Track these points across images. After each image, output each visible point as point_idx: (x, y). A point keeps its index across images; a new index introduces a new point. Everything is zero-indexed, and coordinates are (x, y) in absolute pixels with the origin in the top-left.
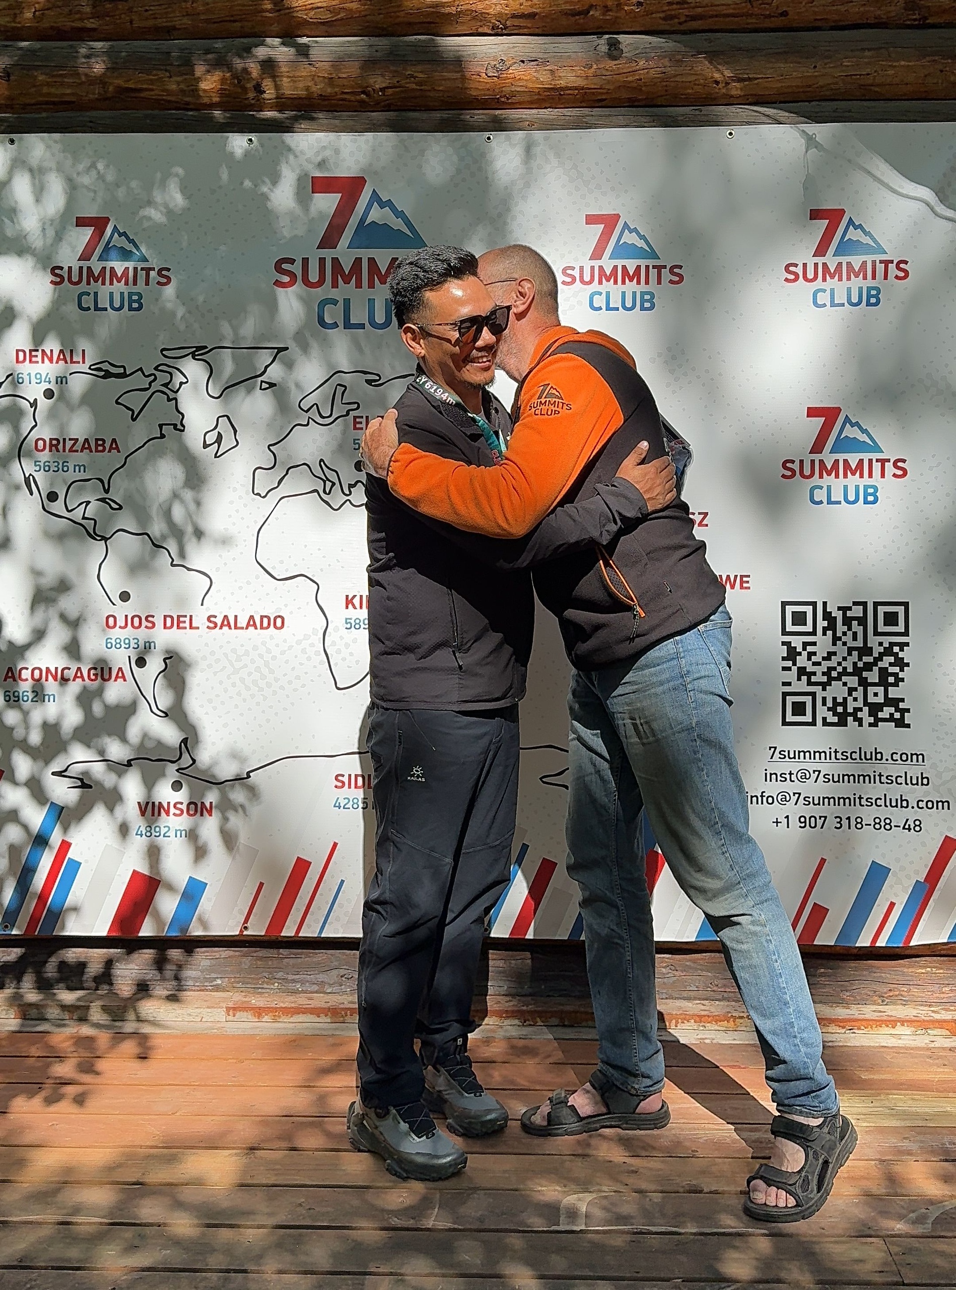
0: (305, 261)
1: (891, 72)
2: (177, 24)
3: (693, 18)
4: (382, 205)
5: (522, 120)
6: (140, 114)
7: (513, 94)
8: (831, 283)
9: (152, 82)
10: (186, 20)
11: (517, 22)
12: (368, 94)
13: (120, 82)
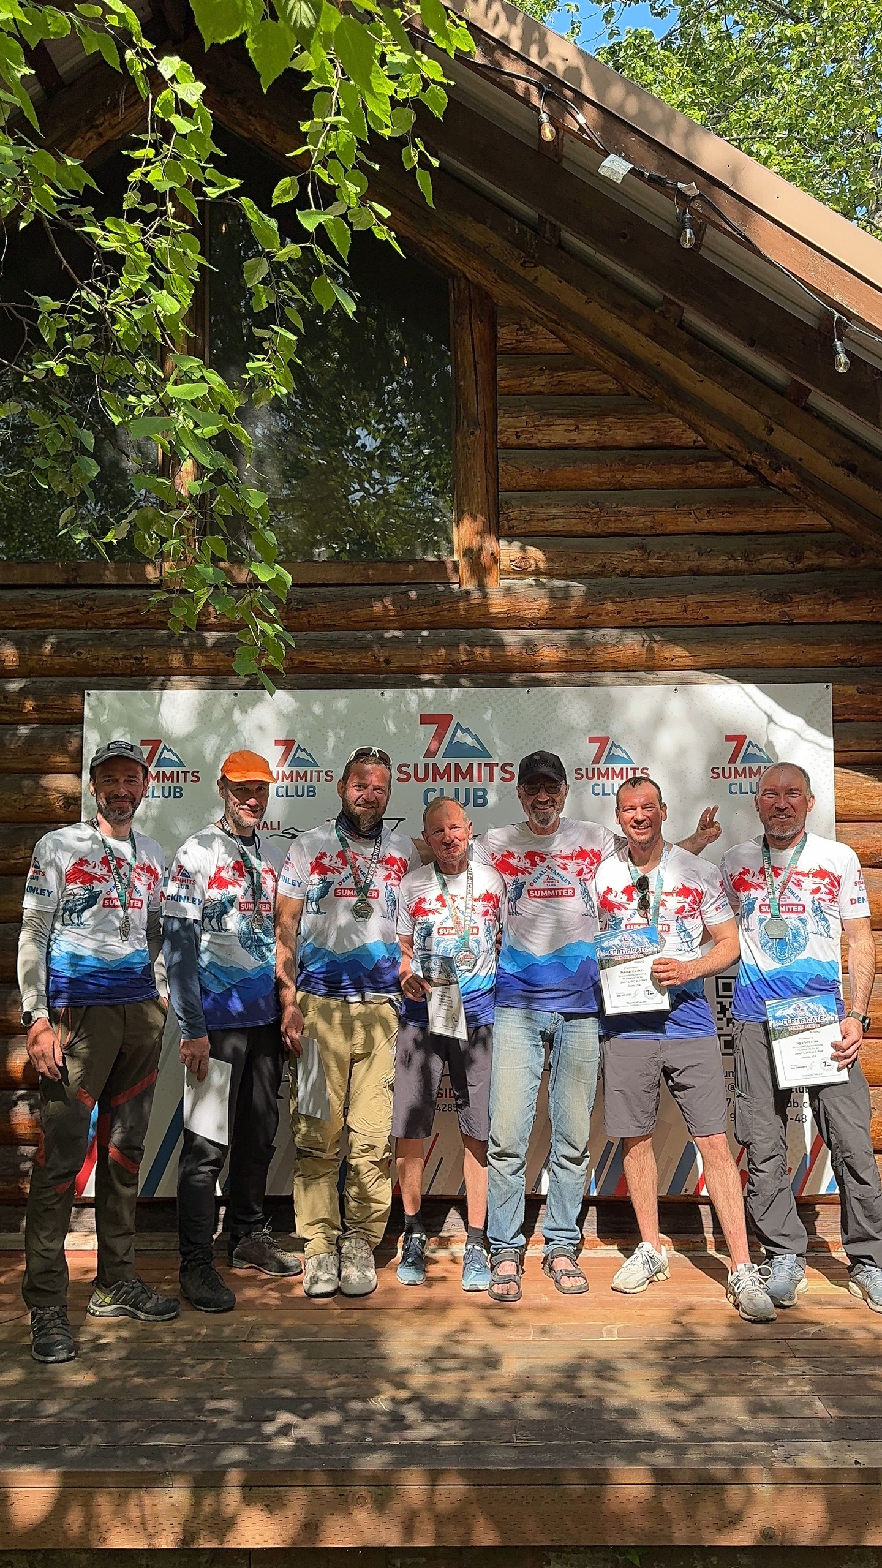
0: (416, 766)
1: (772, 653)
2: (338, 623)
3: (651, 620)
4: (463, 731)
5: (547, 680)
6: (314, 677)
7: (542, 664)
8: (740, 780)
9: (322, 658)
10: (343, 621)
11: (544, 622)
12: (453, 664)
13: (302, 658)
